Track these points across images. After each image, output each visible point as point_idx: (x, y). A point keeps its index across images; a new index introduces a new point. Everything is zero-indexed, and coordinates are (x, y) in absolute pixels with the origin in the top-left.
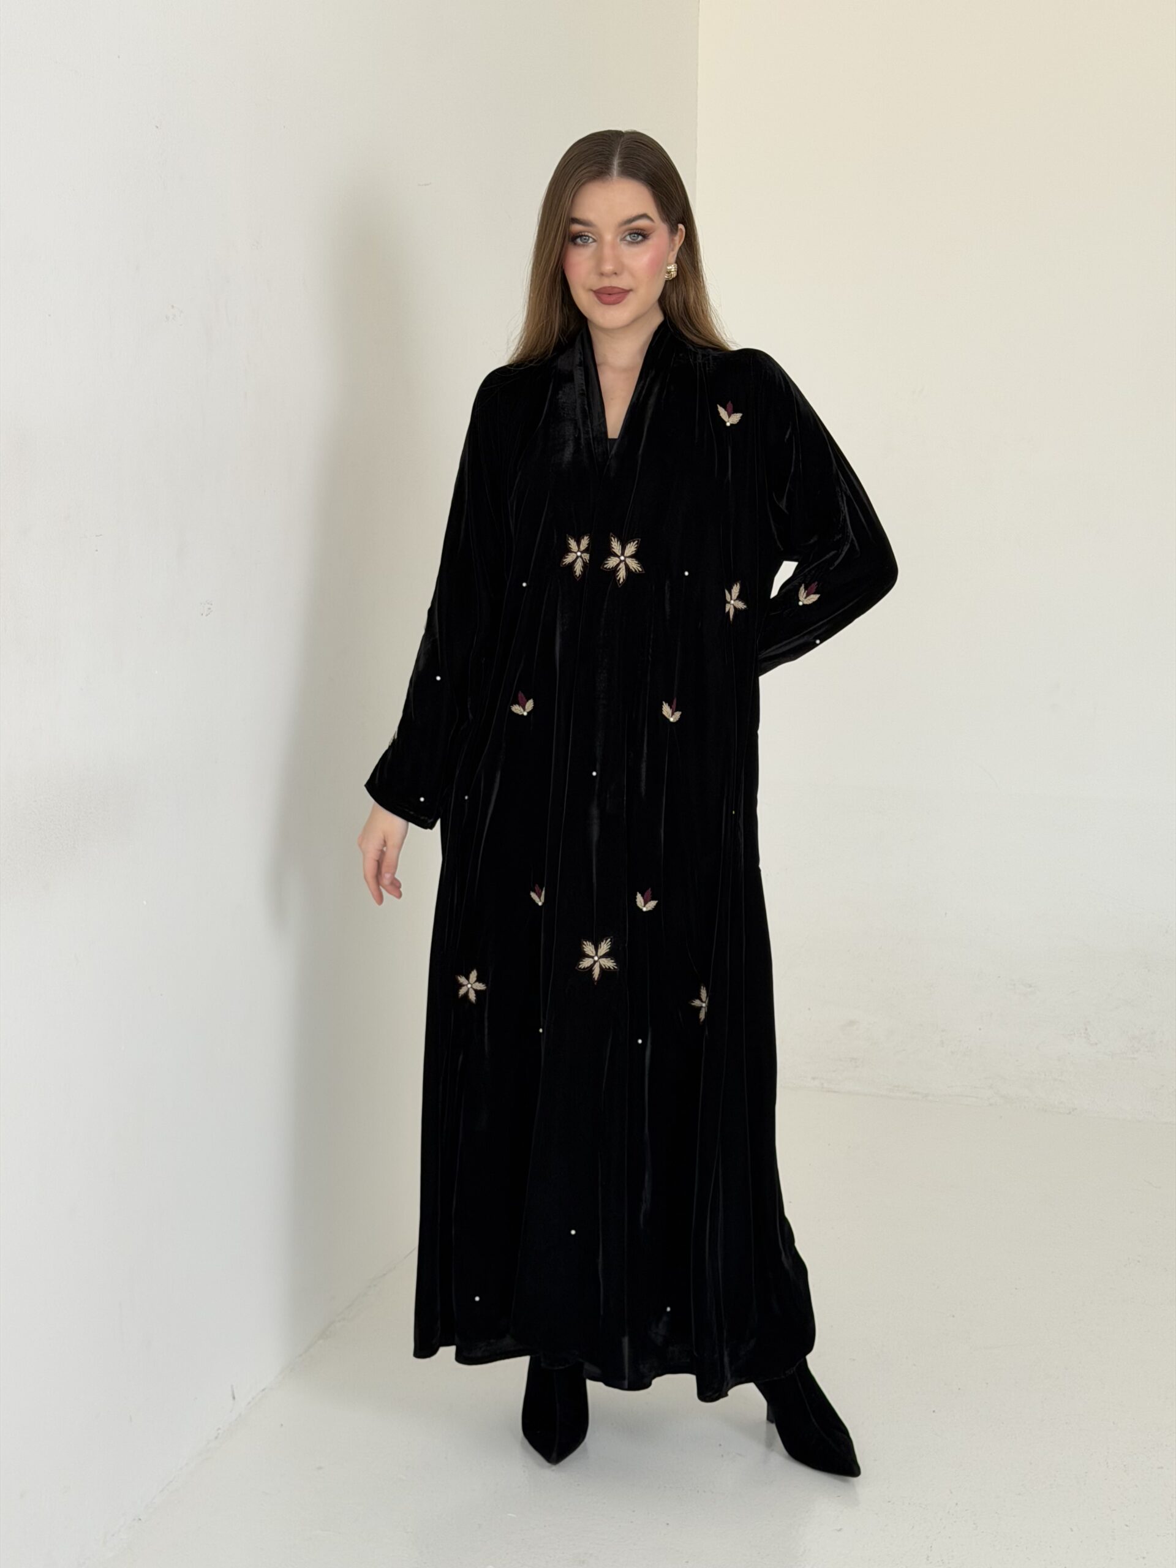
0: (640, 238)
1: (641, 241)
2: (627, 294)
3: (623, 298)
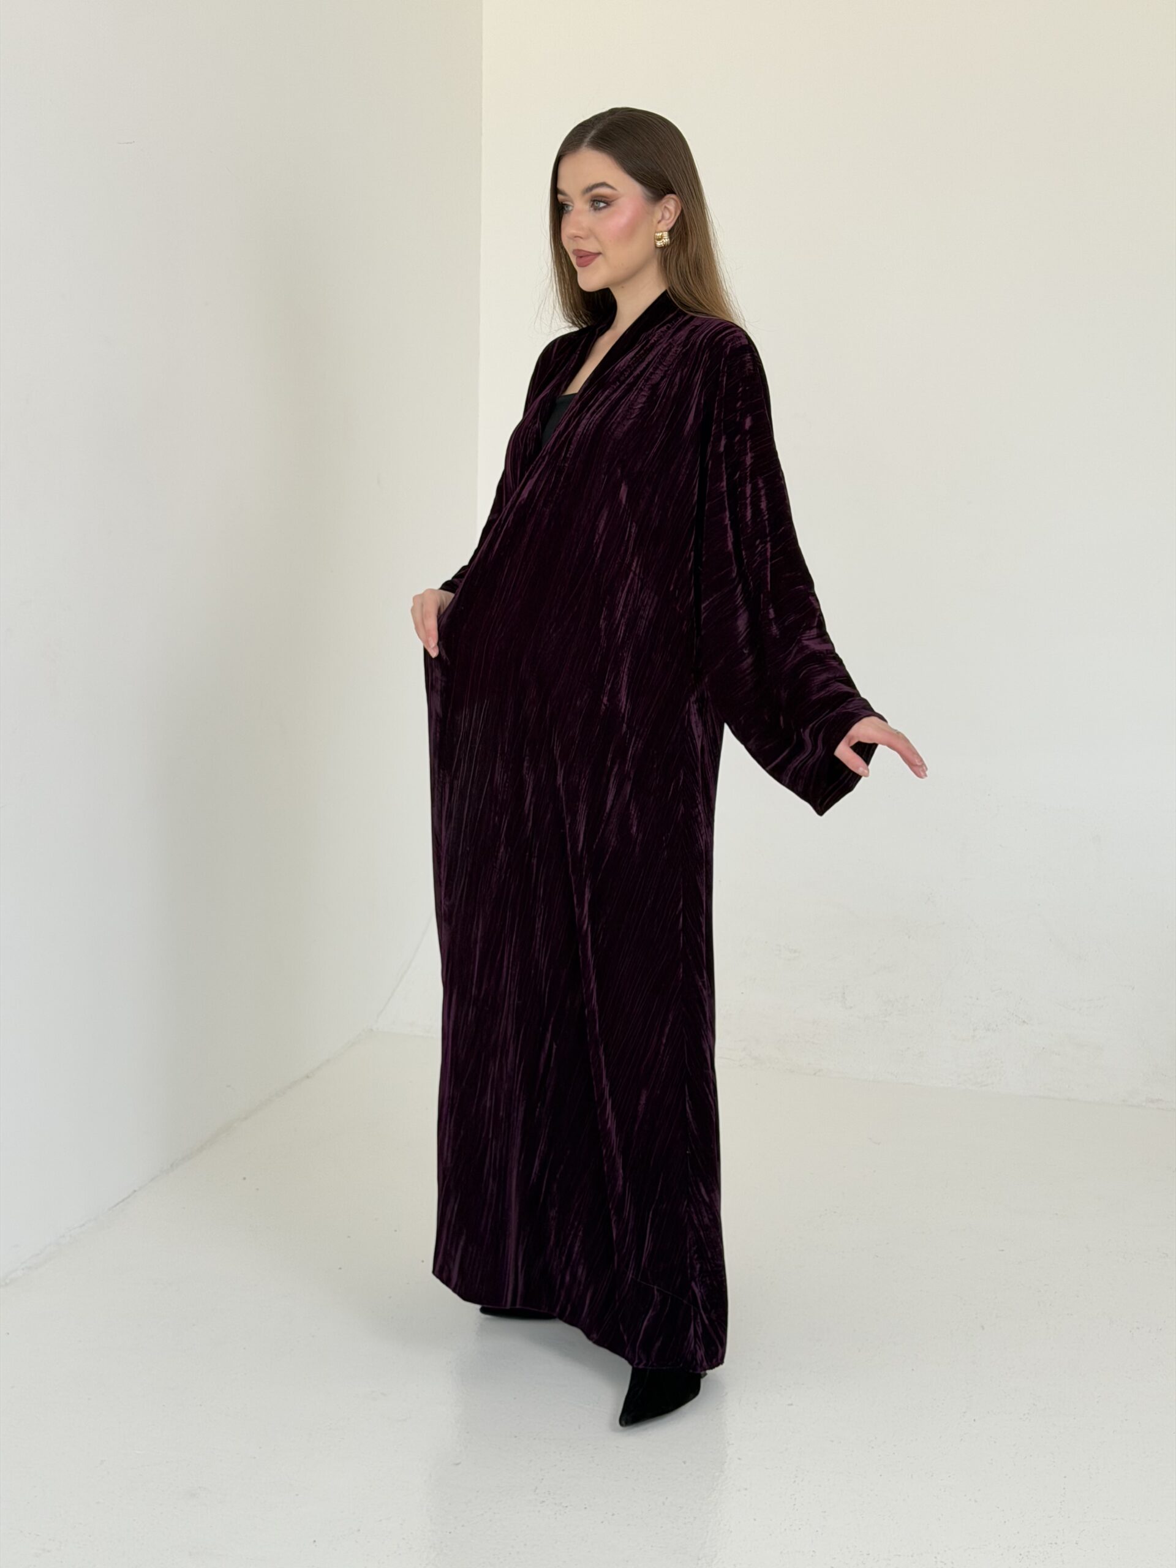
0: (602, 205)
1: (604, 207)
2: (595, 258)
3: (592, 260)
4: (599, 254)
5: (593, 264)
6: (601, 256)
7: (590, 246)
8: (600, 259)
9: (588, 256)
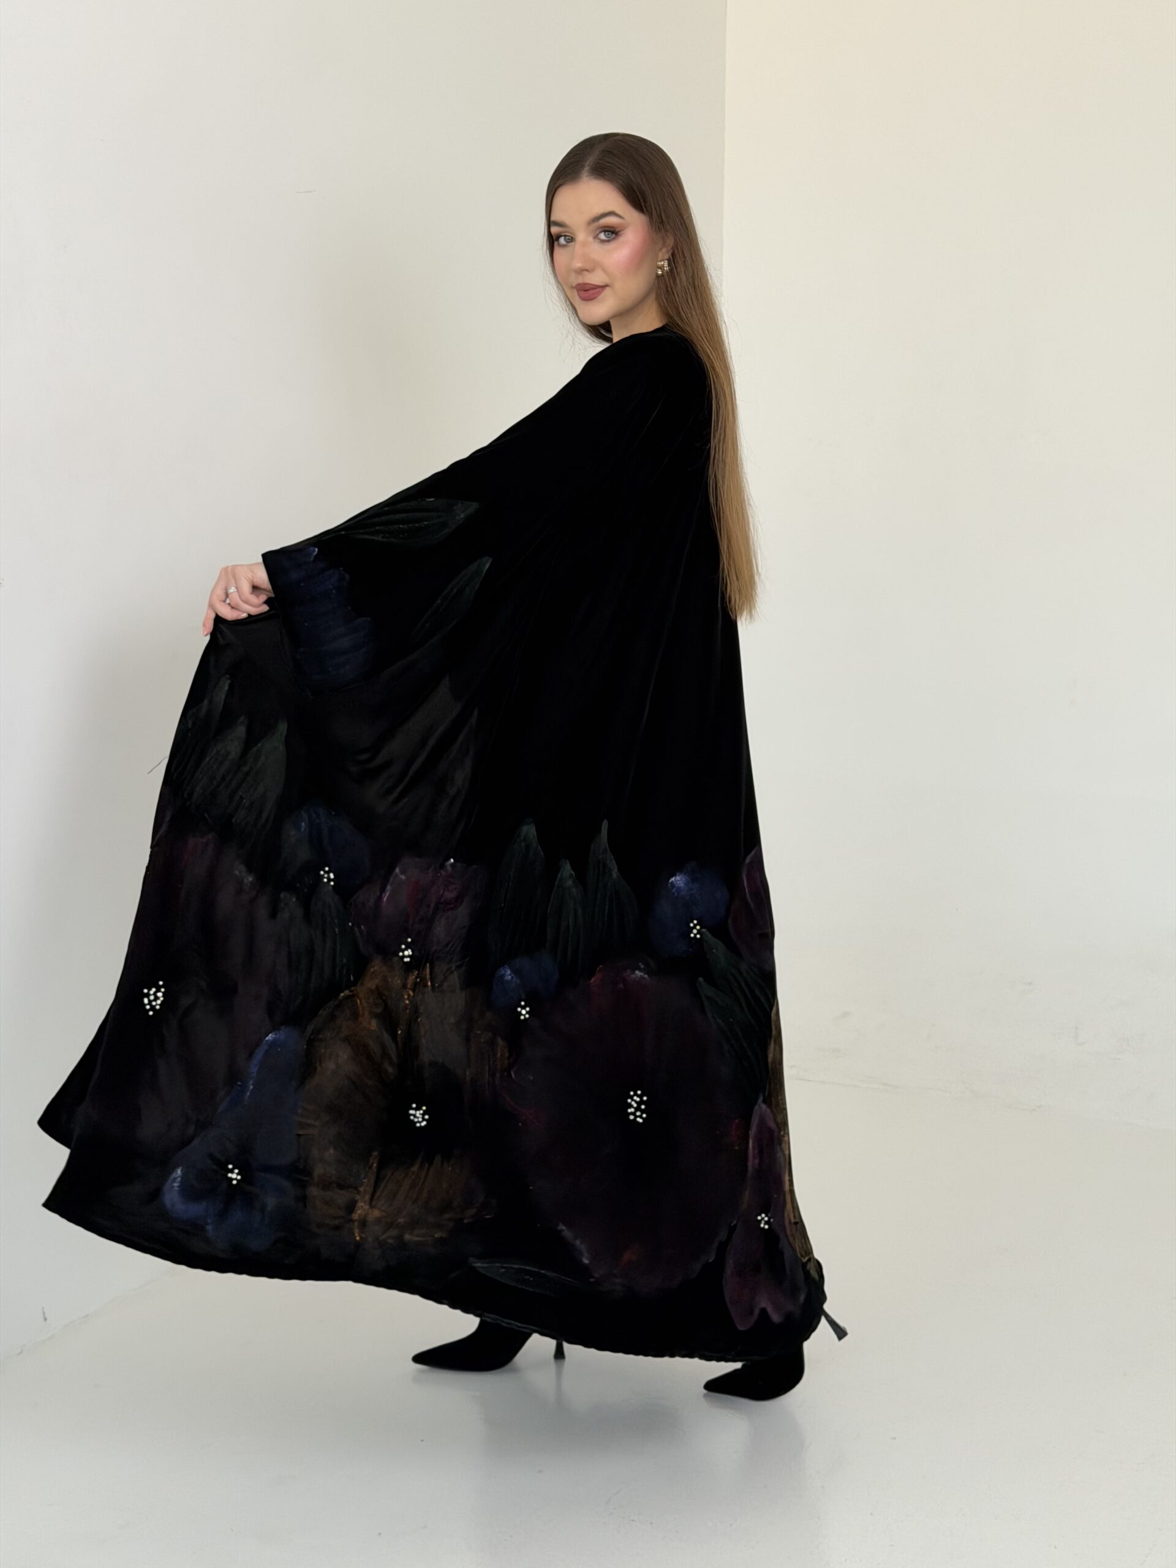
2: (603, 290)
3: (599, 293)
4: (604, 287)
5: (600, 297)
6: (608, 289)
7: (596, 278)
8: (607, 291)
9: (595, 289)
